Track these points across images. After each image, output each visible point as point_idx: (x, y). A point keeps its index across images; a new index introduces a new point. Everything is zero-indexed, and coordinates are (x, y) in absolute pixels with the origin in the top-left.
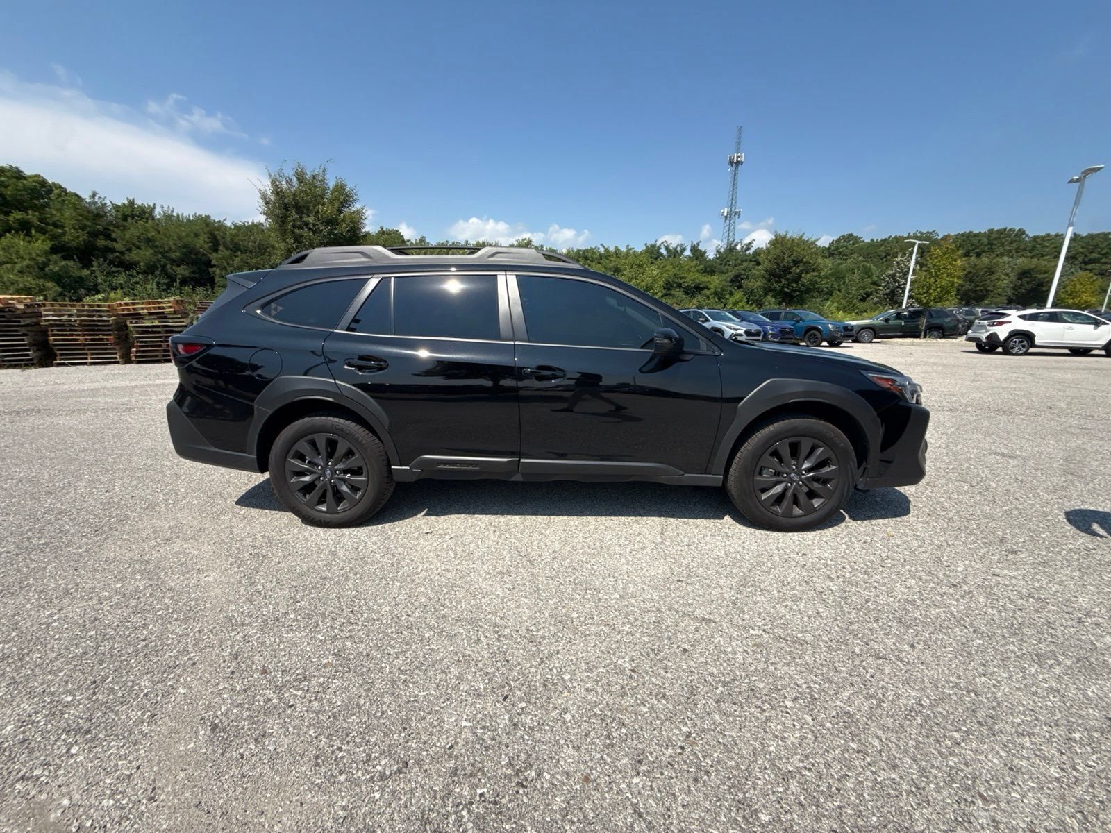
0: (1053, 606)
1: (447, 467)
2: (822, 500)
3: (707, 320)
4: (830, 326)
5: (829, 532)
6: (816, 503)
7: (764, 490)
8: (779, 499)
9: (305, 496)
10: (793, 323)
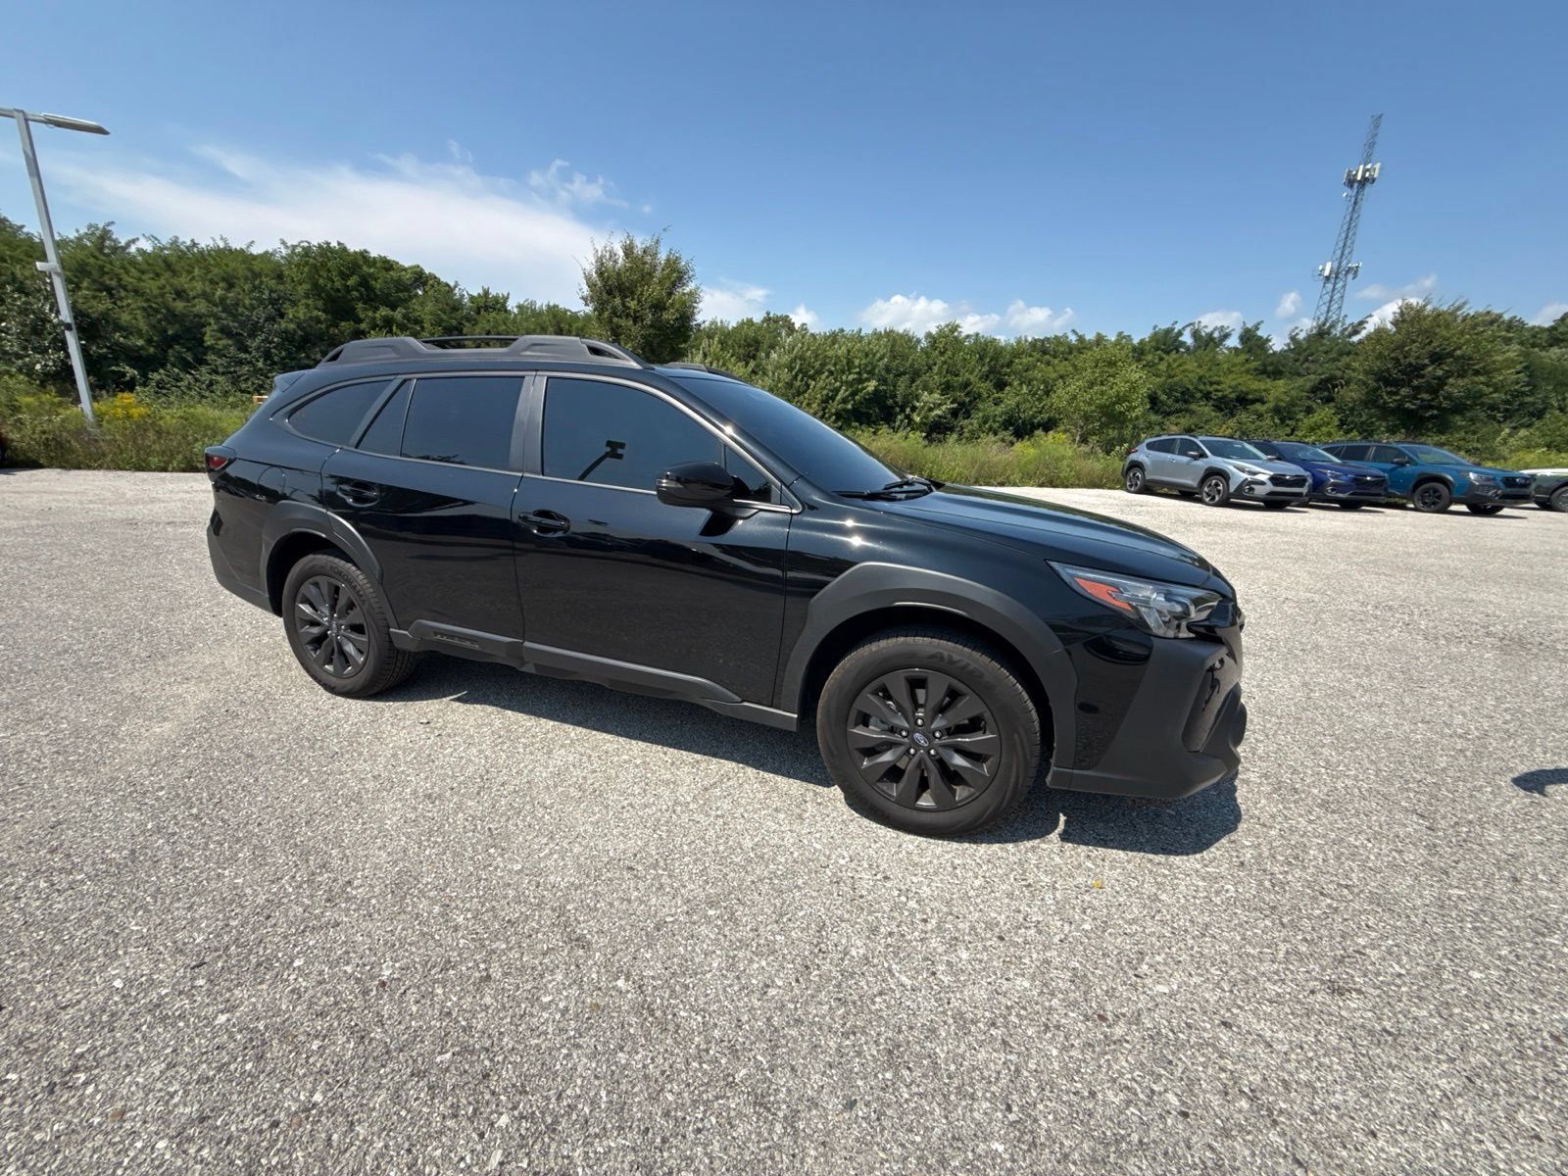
0: (1283, 1134)
1: (445, 638)
2: (972, 790)
3: (1203, 455)
4: (1472, 476)
5: (983, 850)
6: (961, 792)
7: (872, 751)
8: (894, 773)
9: (315, 650)
10: (1390, 466)
